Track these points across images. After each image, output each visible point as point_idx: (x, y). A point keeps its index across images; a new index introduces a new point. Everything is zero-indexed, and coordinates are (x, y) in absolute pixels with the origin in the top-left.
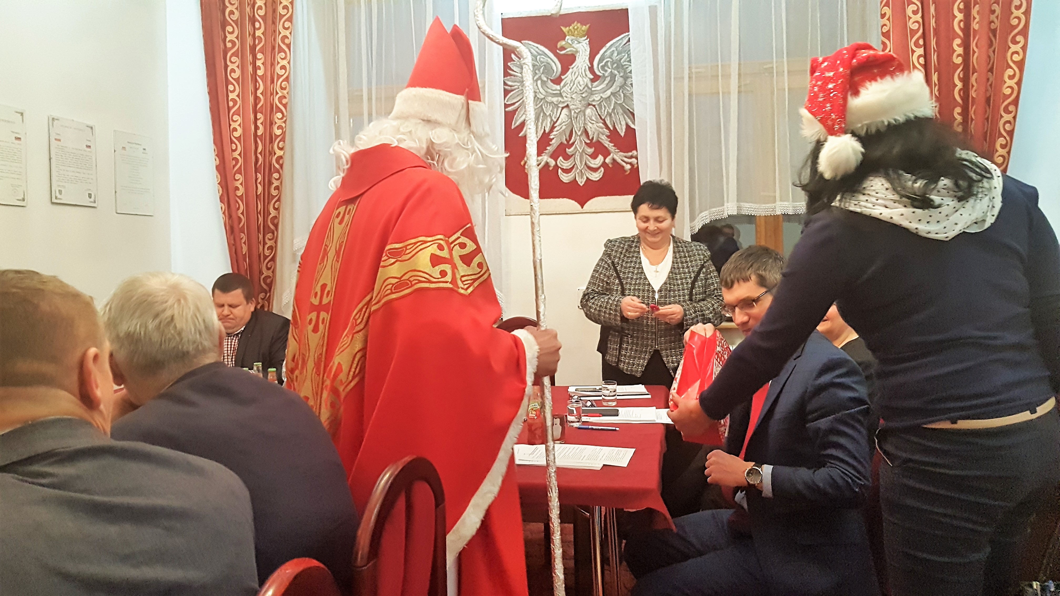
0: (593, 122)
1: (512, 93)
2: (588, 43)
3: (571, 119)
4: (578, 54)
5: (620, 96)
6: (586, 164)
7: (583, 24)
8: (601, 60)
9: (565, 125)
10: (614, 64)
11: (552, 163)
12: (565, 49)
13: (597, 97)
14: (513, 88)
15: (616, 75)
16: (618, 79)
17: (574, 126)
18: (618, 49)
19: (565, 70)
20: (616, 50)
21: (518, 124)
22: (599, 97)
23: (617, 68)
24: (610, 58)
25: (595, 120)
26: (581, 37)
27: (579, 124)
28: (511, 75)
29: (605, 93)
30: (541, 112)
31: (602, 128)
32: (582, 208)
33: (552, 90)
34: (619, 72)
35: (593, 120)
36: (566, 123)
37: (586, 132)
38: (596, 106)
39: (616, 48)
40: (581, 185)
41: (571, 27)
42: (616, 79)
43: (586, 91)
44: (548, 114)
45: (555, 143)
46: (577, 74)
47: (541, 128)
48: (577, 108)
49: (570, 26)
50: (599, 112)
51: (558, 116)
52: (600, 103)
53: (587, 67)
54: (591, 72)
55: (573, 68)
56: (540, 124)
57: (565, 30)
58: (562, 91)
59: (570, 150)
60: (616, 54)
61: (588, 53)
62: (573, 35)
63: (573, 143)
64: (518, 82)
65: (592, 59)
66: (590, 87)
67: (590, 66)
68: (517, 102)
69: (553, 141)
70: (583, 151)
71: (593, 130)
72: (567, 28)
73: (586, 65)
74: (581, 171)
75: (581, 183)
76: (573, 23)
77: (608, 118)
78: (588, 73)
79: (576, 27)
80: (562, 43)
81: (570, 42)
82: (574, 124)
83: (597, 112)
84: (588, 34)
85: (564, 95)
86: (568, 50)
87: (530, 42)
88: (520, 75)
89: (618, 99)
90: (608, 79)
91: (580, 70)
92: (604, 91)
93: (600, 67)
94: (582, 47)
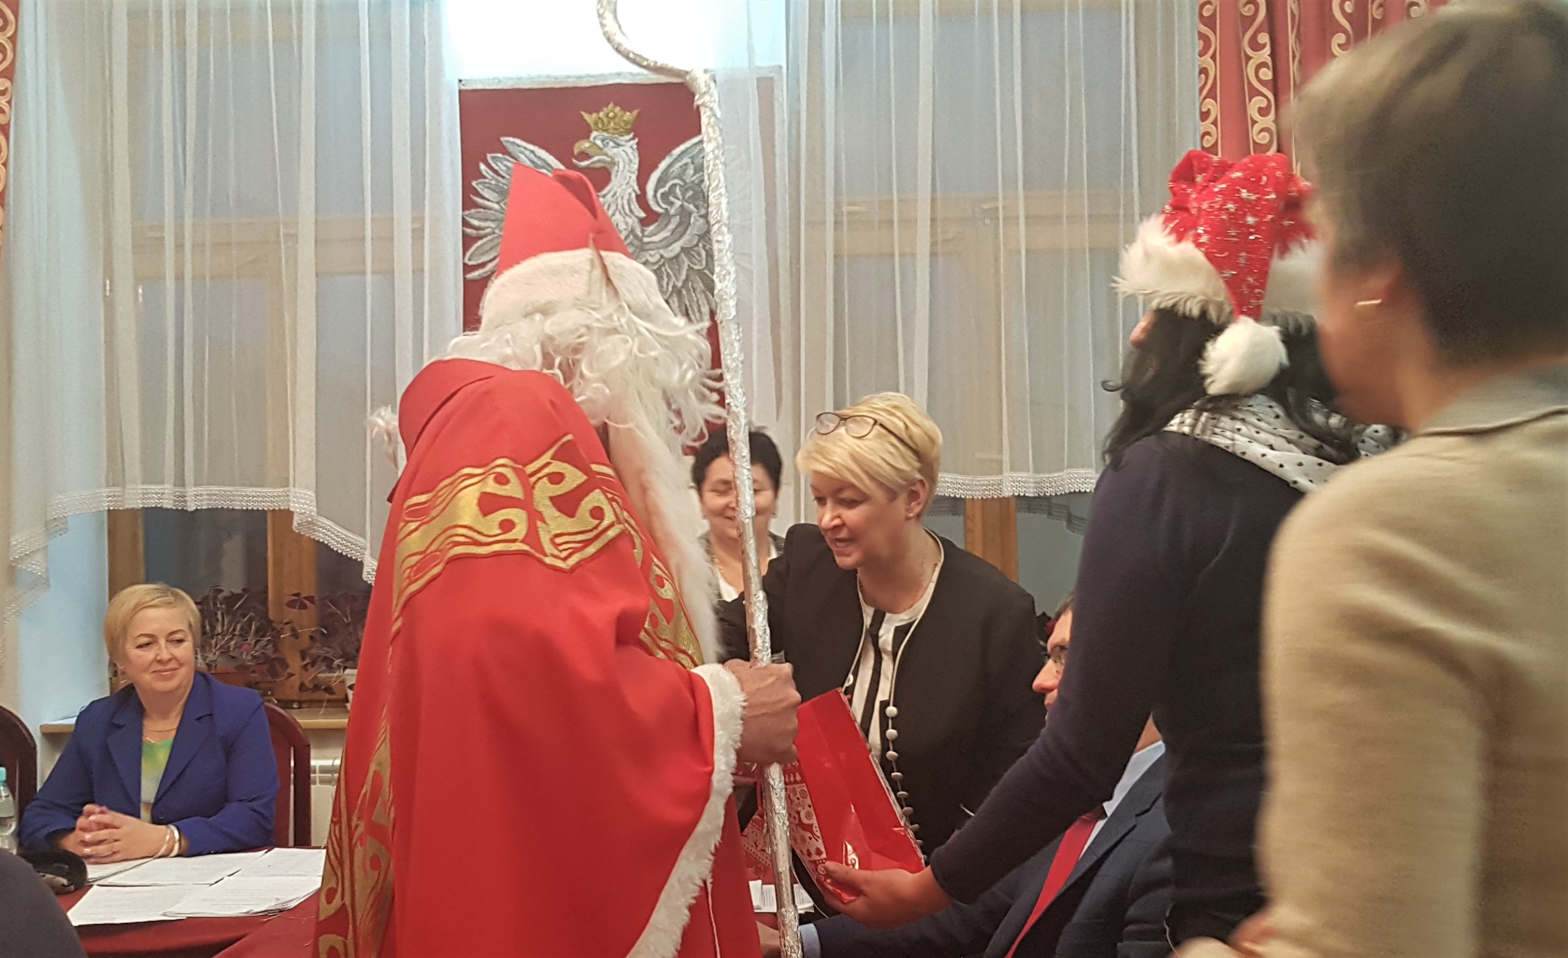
1: (480, 243)
2: (635, 146)
4: (616, 168)
5: (699, 254)
7: (624, 109)
8: (661, 182)
10: (687, 190)
12: (588, 156)
14: (482, 232)
15: (690, 214)
16: (696, 220)
18: (696, 161)
20: (693, 163)
22: (658, 257)
23: (692, 199)
24: (679, 177)
26: (621, 134)
28: (477, 206)
29: (670, 248)
34: (697, 207)
39: (692, 158)
41: (601, 114)
42: (692, 220)
43: (631, 243)
49: (598, 112)
53: (633, 195)
54: (641, 207)
55: (604, 196)
57: (589, 118)
60: (692, 172)
61: (636, 167)
62: (606, 131)
64: (493, 221)
65: (642, 180)
66: (640, 234)
67: (639, 192)
68: (491, 261)
72: (594, 115)
73: (630, 190)
76: (607, 105)
77: (676, 299)
78: (635, 206)
79: (611, 115)
80: (584, 145)
81: (599, 142)
84: (636, 129)
86: (596, 158)
87: (518, 141)
88: (496, 206)
89: (694, 260)
90: (675, 221)
91: (619, 201)
92: (667, 243)
93: (659, 195)
94: (624, 155)
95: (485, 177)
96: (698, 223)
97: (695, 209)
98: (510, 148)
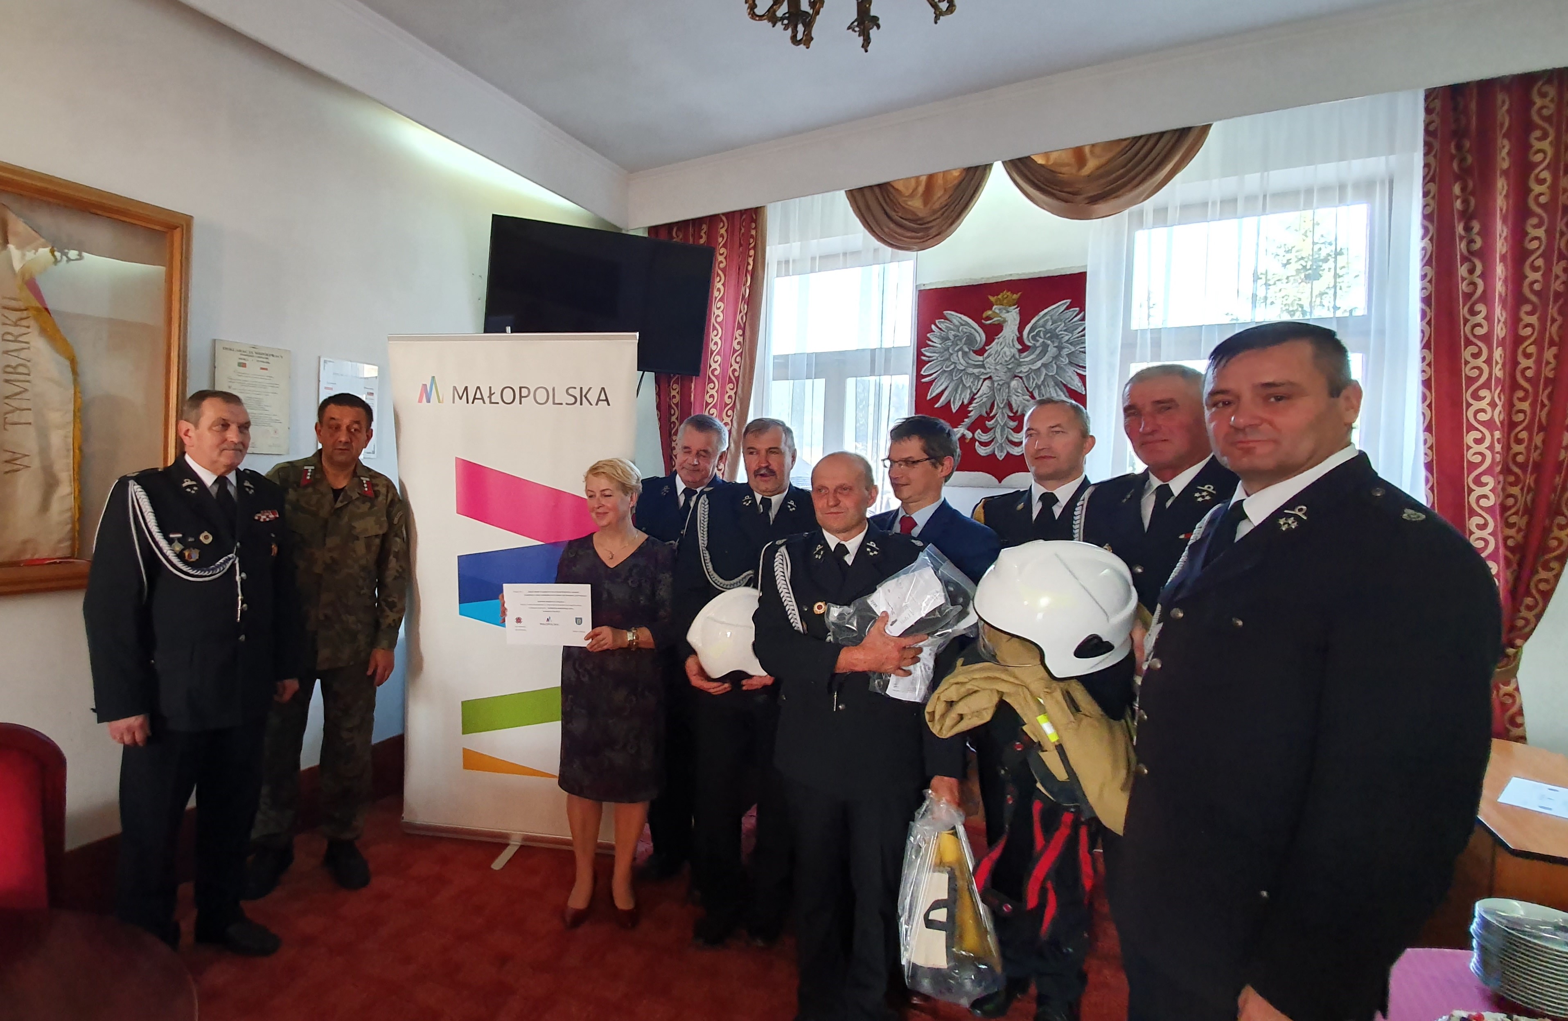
0: (1018, 394)
1: (929, 364)
2: (1018, 312)
3: (994, 391)
4: (1006, 323)
5: (1052, 367)
6: (1007, 438)
7: (1013, 293)
8: (1032, 330)
9: (986, 397)
10: (1047, 333)
11: (969, 435)
12: (991, 319)
13: (1025, 369)
14: (931, 359)
15: (1049, 345)
16: (1051, 349)
17: (996, 398)
18: (1054, 318)
19: (989, 341)
20: (1051, 319)
21: (934, 394)
22: (1028, 369)
23: (1050, 338)
24: (1043, 326)
26: (1010, 306)
27: (1003, 396)
28: (929, 346)
29: (1035, 364)
30: (960, 383)
31: (1028, 401)
32: (1000, 482)
33: (973, 361)
34: (1053, 342)
36: (988, 395)
37: (1010, 405)
38: (1024, 379)
39: (1051, 316)
40: (1001, 459)
41: (1000, 297)
42: (1049, 349)
43: (1013, 362)
44: (968, 385)
45: (973, 415)
46: (1003, 344)
47: (960, 399)
48: (1002, 380)
49: (997, 295)
50: (1026, 384)
51: (979, 387)
52: (1029, 374)
53: (1015, 338)
54: (1019, 343)
55: (999, 338)
56: (958, 396)
57: (992, 299)
58: (985, 362)
59: (991, 423)
60: (1050, 324)
61: (1018, 322)
62: (1002, 305)
63: (994, 416)
64: (936, 353)
65: (1021, 329)
66: (1018, 357)
67: (1018, 335)
68: (935, 373)
69: (972, 414)
70: (1005, 424)
71: (1018, 403)
72: (996, 297)
73: (1014, 335)
74: (1002, 446)
75: (1001, 457)
76: (1002, 292)
77: (1037, 391)
78: (1016, 343)
79: (1005, 296)
80: (989, 313)
81: (997, 311)
82: (997, 396)
83: (1024, 384)
84: (1019, 303)
85: (987, 366)
86: (995, 319)
87: (953, 313)
88: (939, 346)
89: (1049, 370)
90: (1039, 350)
91: (1007, 340)
93: (1030, 336)
94: (1011, 317)
95: (934, 331)
96: (1052, 351)
97: (1051, 343)
98: (948, 317)
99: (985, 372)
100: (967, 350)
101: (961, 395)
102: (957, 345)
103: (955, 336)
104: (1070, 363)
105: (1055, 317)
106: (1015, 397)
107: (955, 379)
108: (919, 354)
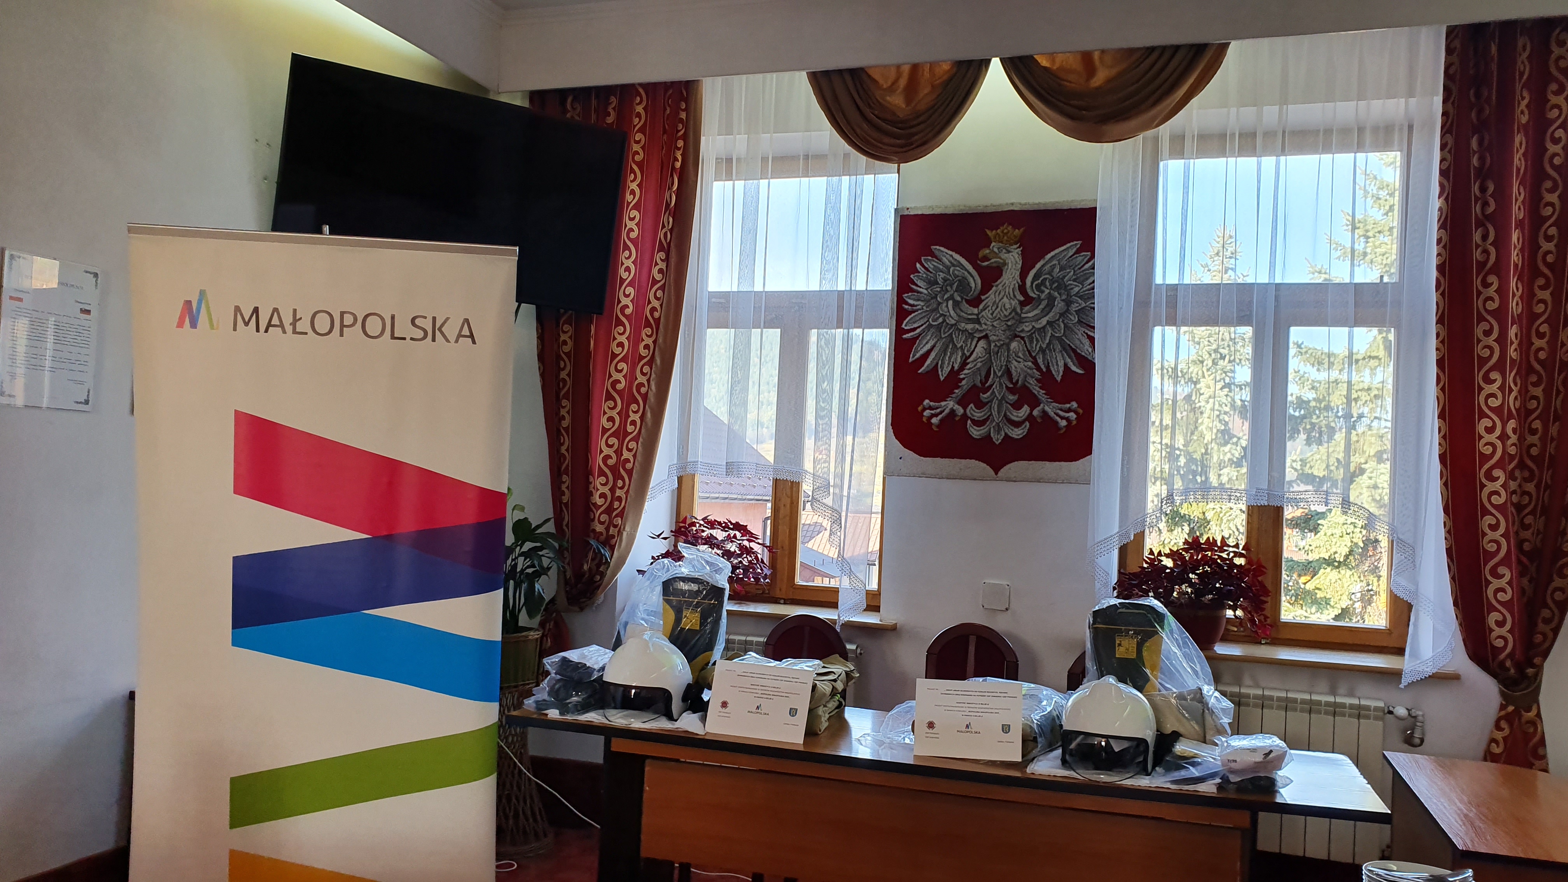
0: (1019, 359)
1: (913, 315)
2: (1020, 253)
3: (990, 353)
4: (1006, 267)
5: (1059, 326)
6: (1005, 415)
7: (1015, 228)
8: (1036, 277)
9: (981, 362)
10: (1054, 283)
11: (960, 411)
12: (988, 259)
13: (1027, 327)
14: (914, 308)
15: (1055, 299)
16: (1059, 303)
17: (993, 364)
18: (1061, 263)
19: (986, 287)
20: (1059, 264)
21: (918, 355)
22: (1031, 327)
23: (1057, 289)
24: (1050, 273)
25: (1022, 356)
26: (1011, 244)
27: (1000, 361)
28: (913, 291)
29: (1039, 321)
30: (949, 342)
31: (1030, 368)
32: (996, 474)
33: (966, 313)
34: (1060, 294)
35: (1020, 357)
36: (983, 359)
37: (1008, 372)
38: (1026, 339)
39: (1059, 260)
40: (997, 443)
41: (999, 231)
42: (1056, 303)
43: (1013, 318)
44: (959, 346)
45: (965, 385)
46: (1002, 293)
47: (949, 364)
48: (999, 340)
49: (997, 229)
50: (1028, 347)
51: (972, 349)
52: (1032, 334)
53: (1017, 286)
54: (1021, 293)
55: (997, 286)
56: (947, 358)
57: (990, 234)
58: (980, 316)
59: (985, 396)
60: (1058, 270)
61: (1020, 266)
62: (1002, 242)
63: (991, 386)
64: (922, 301)
65: (1023, 275)
66: (1020, 312)
67: (1020, 283)
68: (919, 327)
69: (964, 382)
70: (1003, 398)
71: (1019, 370)
72: (994, 231)
73: (1015, 282)
74: (999, 425)
75: (997, 440)
76: (1003, 225)
77: (1041, 356)
78: (1017, 293)
79: (1005, 231)
80: (986, 251)
81: (996, 250)
82: (993, 361)
83: (1026, 346)
84: (1021, 242)
85: (983, 321)
86: (993, 260)
87: (942, 249)
88: (925, 292)
89: (1056, 330)
90: (1044, 303)
91: (1007, 288)
92: (1037, 319)
93: (1034, 286)
94: (1013, 259)
95: (920, 272)
96: (1059, 305)
97: (1058, 295)
98: (936, 253)
99: (980, 328)
100: (959, 299)
101: (950, 358)
102: (947, 291)
103: (945, 280)
104: (1080, 322)
105: (1064, 262)
106: (1016, 363)
107: (943, 336)
108: (900, 301)
